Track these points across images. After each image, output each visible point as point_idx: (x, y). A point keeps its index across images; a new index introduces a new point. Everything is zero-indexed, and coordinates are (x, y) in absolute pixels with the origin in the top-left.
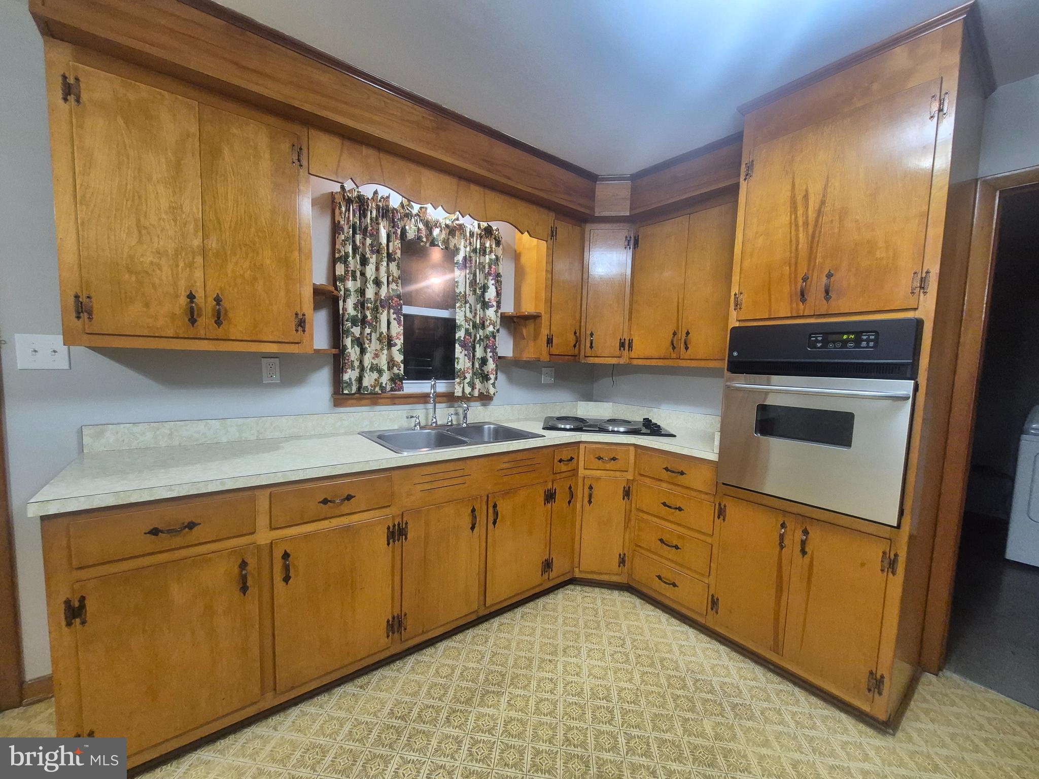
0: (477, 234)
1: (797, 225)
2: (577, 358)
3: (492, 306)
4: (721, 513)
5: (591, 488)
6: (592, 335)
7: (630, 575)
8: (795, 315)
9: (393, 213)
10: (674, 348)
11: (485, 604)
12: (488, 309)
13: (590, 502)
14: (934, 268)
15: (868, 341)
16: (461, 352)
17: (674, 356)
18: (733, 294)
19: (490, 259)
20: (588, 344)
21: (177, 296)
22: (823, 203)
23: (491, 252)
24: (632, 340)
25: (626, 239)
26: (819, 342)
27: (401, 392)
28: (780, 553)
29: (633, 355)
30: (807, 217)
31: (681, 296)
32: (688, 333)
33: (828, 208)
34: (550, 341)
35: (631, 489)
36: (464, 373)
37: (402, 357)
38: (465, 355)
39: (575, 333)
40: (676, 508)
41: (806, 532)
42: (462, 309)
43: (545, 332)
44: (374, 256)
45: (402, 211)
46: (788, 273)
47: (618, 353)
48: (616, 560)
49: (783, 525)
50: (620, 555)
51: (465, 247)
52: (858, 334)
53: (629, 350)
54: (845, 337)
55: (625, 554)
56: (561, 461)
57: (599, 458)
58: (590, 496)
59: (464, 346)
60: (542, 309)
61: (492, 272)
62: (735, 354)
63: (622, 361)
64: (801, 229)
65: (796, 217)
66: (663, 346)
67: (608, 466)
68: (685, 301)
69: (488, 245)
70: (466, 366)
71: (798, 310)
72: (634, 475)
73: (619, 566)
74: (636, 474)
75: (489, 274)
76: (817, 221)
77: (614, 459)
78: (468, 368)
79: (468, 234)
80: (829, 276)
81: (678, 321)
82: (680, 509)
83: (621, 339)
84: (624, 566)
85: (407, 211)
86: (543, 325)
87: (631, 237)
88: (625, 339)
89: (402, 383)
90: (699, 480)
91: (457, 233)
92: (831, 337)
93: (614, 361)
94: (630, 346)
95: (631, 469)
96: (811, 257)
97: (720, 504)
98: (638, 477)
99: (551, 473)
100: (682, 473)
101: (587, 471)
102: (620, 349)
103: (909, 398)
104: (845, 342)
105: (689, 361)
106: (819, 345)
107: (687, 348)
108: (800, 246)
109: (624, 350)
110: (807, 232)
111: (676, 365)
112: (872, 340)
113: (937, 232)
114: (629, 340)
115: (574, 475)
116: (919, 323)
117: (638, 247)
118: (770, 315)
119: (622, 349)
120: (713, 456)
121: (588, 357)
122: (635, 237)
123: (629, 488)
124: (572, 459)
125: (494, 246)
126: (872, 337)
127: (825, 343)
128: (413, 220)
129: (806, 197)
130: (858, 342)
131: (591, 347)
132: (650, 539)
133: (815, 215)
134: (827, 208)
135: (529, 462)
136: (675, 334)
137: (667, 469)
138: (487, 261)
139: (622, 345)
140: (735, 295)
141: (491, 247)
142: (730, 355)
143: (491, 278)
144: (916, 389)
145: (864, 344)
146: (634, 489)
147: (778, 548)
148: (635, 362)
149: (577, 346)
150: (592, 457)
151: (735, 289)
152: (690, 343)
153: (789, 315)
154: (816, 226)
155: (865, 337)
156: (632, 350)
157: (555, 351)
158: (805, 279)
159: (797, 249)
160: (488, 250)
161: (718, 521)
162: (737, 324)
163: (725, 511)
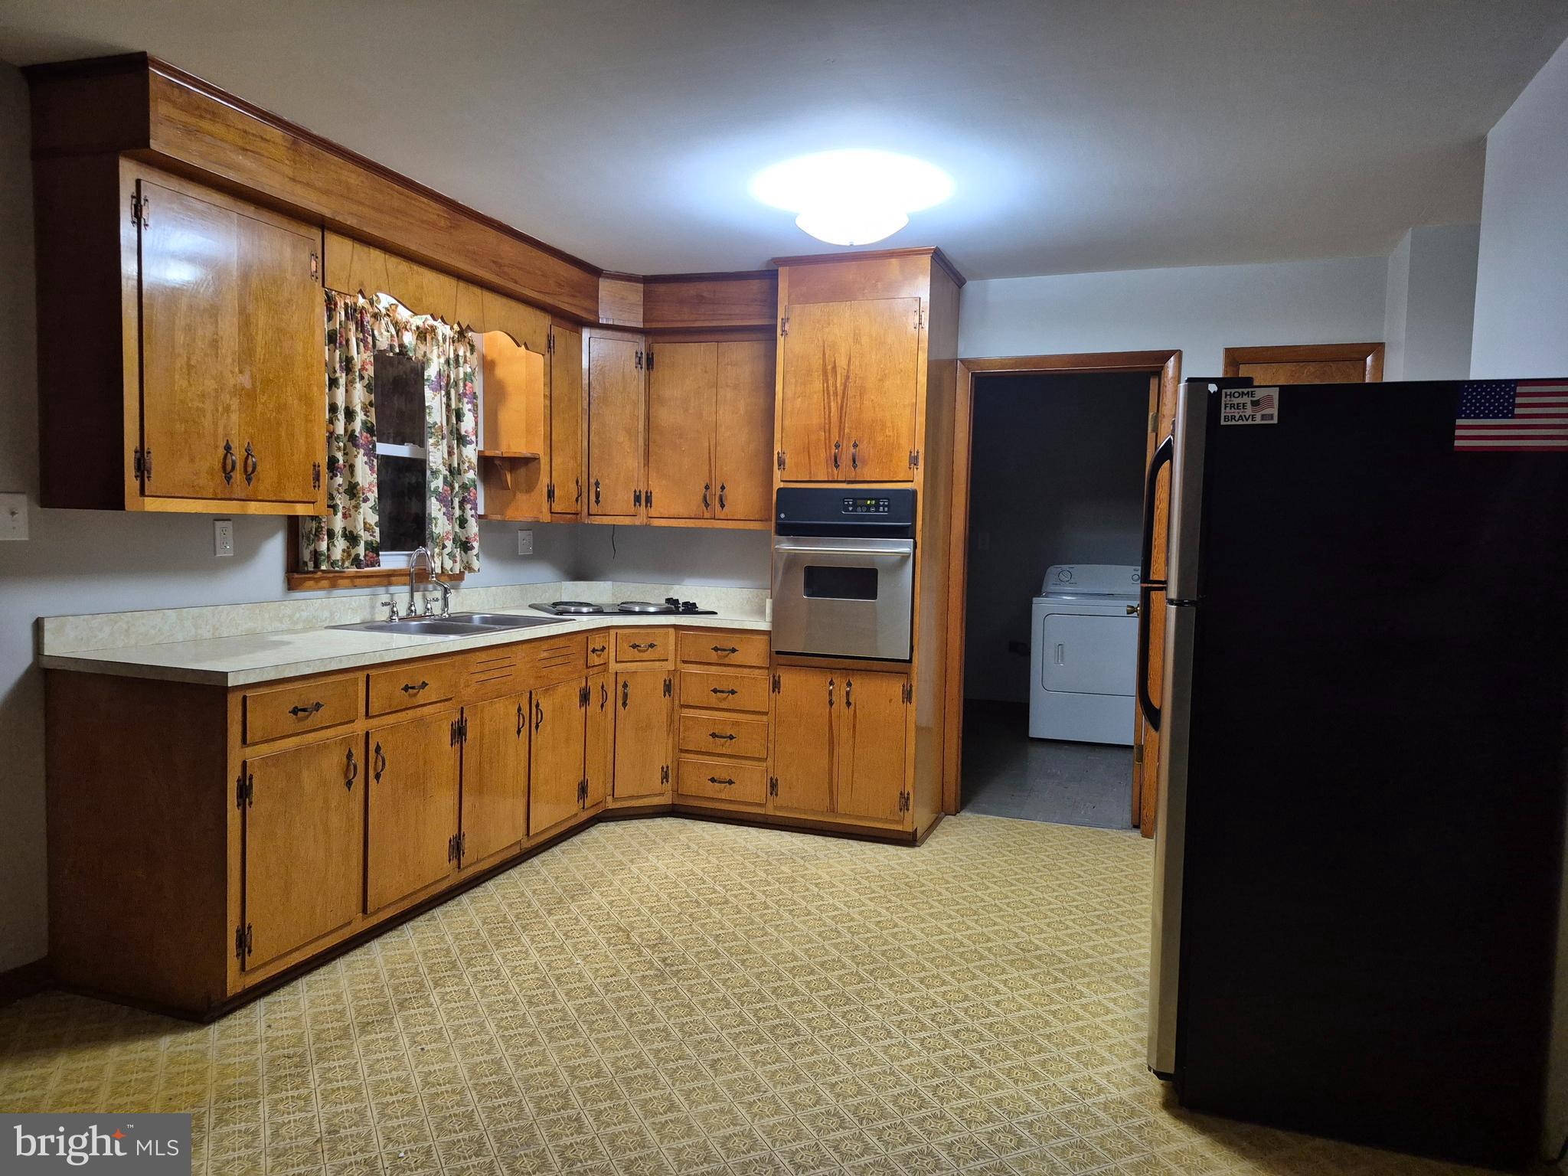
0: (450, 338)
1: (828, 394)
2: (578, 516)
3: (471, 443)
4: (776, 685)
5: (625, 686)
6: (597, 484)
7: (676, 792)
8: (830, 479)
9: (361, 313)
10: (707, 505)
11: (528, 834)
12: (464, 446)
13: (624, 704)
14: (921, 448)
15: (884, 506)
16: (440, 510)
17: (707, 515)
18: (776, 453)
19: (465, 373)
20: (593, 498)
21: (216, 447)
22: (848, 377)
23: (465, 362)
24: (651, 493)
25: (637, 356)
26: (851, 506)
27: (376, 569)
28: (830, 710)
29: (653, 512)
30: (836, 388)
31: (713, 443)
32: (723, 488)
33: (852, 384)
34: (551, 494)
35: (672, 682)
36: (443, 539)
37: (376, 518)
38: (444, 514)
39: (577, 482)
40: (729, 692)
41: (849, 684)
42: (439, 447)
43: (544, 480)
44: (344, 375)
45: (371, 310)
46: (823, 438)
47: (632, 511)
48: (659, 775)
49: (831, 683)
50: (663, 768)
51: (439, 357)
52: (877, 500)
53: (646, 506)
54: (869, 502)
55: (667, 767)
56: (594, 651)
57: (634, 646)
58: (625, 696)
59: (442, 499)
60: (538, 448)
61: (468, 392)
62: (783, 516)
63: (637, 521)
64: (832, 398)
65: (828, 386)
66: (695, 504)
67: (645, 656)
68: (718, 448)
69: (461, 353)
70: (446, 530)
71: (833, 475)
72: (675, 663)
73: (662, 783)
74: (678, 662)
75: (465, 395)
76: (844, 393)
77: (652, 646)
78: (448, 533)
79: (440, 338)
80: (855, 446)
81: (710, 471)
82: (733, 692)
83: (635, 492)
84: (667, 781)
85: (377, 311)
86: (542, 472)
87: (642, 353)
88: (640, 492)
89: (378, 555)
90: (753, 653)
91: (428, 337)
92: (859, 502)
93: (627, 521)
94: (649, 500)
95: (671, 657)
96: (841, 429)
97: (774, 677)
98: (681, 666)
99: (585, 667)
100: (734, 650)
101: (619, 665)
102: (635, 505)
103: (909, 557)
104: (869, 507)
105: (726, 521)
106: (851, 509)
107: (722, 506)
108: (832, 415)
109: (640, 505)
110: (837, 402)
111: (710, 526)
112: (886, 506)
113: (921, 419)
114: (647, 493)
115: (605, 671)
116: (914, 493)
117: (652, 368)
118: (810, 477)
119: (637, 504)
120: (764, 625)
121: (592, 515)
122: (648, 355)
123: (670, 681)
124: (604, 648)
125: (468, 354)
126: (886, 503)
127: (855, 506)
128: (383, 321)
129: (834, 368)
130: (877, 506)
131: (597, 502)
132: (698, 738)
133: (842, 388)
134: (850, 384)
135: (564, 651)
136: (707, 487)
137: (716, 649)
138: (461, 376)
139: (637, 499)
140: (778, 453)
141: (465, 357)
142: (778, 517)
143: (466, 400)
144: (915, 547)
145: (881, 509)
146: (676, 682)
147: (828, 706)
148: (656, 523)
149: (579, 501)
150: (626, 645)
151: (777, 449)
152: (727, 499)
153: (826, 479)
154: (843, 397)
155: (881, 503)
156: (651, 507)
157: (556, 508)
158: (837, 446)
159: (829, 415)
160: (461, 360)
161: (773, 695)
162: (782, 485)
163: (779, 682)
